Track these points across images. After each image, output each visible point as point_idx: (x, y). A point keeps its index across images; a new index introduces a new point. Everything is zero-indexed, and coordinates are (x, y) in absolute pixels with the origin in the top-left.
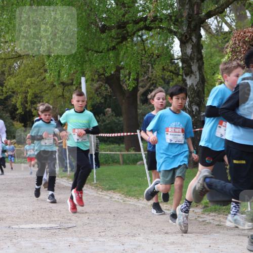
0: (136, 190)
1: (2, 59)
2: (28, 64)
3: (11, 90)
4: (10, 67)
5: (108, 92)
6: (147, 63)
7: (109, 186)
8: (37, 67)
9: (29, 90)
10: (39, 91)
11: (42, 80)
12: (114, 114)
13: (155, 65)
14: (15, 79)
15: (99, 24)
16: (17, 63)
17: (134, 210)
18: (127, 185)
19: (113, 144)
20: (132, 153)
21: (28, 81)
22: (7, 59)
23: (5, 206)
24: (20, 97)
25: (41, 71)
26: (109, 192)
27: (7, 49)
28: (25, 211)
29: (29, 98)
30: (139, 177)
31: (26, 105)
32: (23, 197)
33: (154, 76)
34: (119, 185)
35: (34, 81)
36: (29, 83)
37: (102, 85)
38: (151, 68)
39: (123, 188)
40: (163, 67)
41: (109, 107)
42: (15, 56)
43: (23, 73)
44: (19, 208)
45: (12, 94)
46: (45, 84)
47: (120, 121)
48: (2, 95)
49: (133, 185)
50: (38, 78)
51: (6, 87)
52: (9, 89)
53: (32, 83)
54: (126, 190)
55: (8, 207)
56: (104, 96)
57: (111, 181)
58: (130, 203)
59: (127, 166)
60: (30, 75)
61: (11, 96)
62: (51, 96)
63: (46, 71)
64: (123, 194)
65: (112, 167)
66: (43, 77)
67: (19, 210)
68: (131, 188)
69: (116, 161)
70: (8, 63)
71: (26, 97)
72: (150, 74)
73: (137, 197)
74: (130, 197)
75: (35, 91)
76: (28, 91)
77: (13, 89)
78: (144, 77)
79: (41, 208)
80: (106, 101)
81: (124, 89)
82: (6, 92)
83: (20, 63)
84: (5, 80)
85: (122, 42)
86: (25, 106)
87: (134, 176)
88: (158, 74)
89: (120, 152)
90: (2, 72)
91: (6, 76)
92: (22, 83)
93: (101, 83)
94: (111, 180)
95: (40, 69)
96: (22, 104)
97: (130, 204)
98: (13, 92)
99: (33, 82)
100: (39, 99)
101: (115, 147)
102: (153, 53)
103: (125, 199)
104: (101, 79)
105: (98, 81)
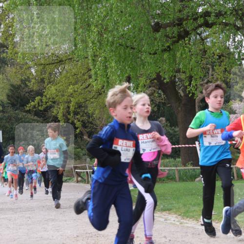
0: (194, 210)
1: (42, 64)
2: (70, 70)
3: (51, 100)
4: (50, 74)
5: (162, 99)
6: (207, 64)
7: (164, 206)
8: (81, 73)
9: (72, 99)
10: (83, 100)
11: (87, 87)
12: (169, 124)
13: (216, 66)
14: (56, 87)
15: (152, 21)
16: (58, 69)
17: (193, 234)
18: (185, 205)
19: (168, 159)
20: (190, 168)
21: (70, 89)
22: (47, 64)
23: (45, 231)
24: (62, 108)
25: (86, 77)
26: (164, 213)
27: (47, 54)
28: (68, 237)
29: (72, 108)
30: (198, 195)
31: (69, 116)
32: (66, 221)
33: (215, 79)
34: (175, 205)
35: (78, 89)
36: (71, 91)
37: (154, 91)
38: (211, 70)
39: (179, 208)
40: (226, 69)
41: (163, 117)
42: (56, 61)
43: (65, 80)
44: (61, 233)
45: (53, 105)
46: (90, 92)
47: (175, 132)
48: (42, 105)
49: (191, 204)
50: (81, 85)
51: (45, 96)
52: (49, 99)
53: (75, 91)
54: (183, 210)
55: (48, 233)
56: (157, 103)
57: (166, 201)
58: (188, 225)
59: (184, 183)
60: (73, 82)
61: (51, 107)
62: (96, 105)
63: (90, 77)
64: (179, 215)
65: (167, 184)
66: (87, 83)
67: (61, 236)
68: (189, 208)
69: (171, 177)
70: (49, 69)
71: (69, 107)
72: (211, 77)
73: (197, 218)
74: (188, 219)
75: (79, 101)
76: (70, 100)
77: (53, 98)
78: (203, 80)
79: (86, 233)
80: (159, 109)
81: (181, 95)
82: (46, 103)
83: (61, 69)
84: (45, 88)
85: (178, 42)
86: (67, 117)
87: (192, 195)
88: (220, 77)
89: (176, 167)
90: (41, 79)
91: (46, 83)
92: (63, 92)
93: (154, 88)
94: (166, 199)
95: (84, 75)
96: (64, 115)
97: (188, 227)
98: (54, 102)
99: (76, 89)
100: (83, 109)
101: (170, 162)
102: (213, 53)
103: (182, 221)
104: (154, 84)
105: (150, 87)
